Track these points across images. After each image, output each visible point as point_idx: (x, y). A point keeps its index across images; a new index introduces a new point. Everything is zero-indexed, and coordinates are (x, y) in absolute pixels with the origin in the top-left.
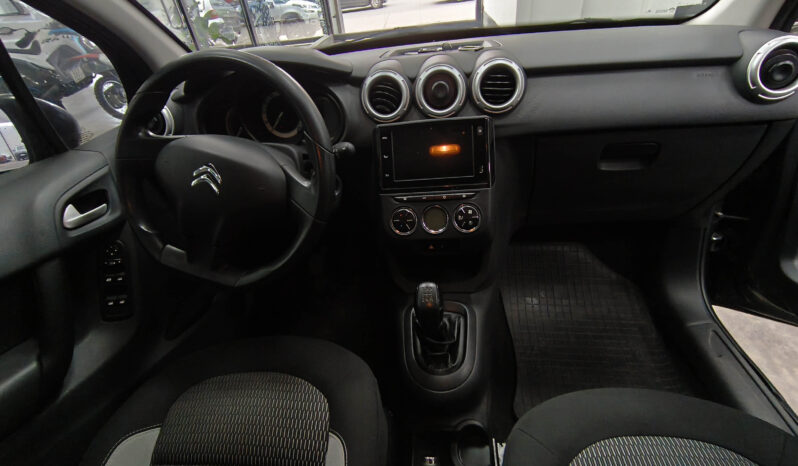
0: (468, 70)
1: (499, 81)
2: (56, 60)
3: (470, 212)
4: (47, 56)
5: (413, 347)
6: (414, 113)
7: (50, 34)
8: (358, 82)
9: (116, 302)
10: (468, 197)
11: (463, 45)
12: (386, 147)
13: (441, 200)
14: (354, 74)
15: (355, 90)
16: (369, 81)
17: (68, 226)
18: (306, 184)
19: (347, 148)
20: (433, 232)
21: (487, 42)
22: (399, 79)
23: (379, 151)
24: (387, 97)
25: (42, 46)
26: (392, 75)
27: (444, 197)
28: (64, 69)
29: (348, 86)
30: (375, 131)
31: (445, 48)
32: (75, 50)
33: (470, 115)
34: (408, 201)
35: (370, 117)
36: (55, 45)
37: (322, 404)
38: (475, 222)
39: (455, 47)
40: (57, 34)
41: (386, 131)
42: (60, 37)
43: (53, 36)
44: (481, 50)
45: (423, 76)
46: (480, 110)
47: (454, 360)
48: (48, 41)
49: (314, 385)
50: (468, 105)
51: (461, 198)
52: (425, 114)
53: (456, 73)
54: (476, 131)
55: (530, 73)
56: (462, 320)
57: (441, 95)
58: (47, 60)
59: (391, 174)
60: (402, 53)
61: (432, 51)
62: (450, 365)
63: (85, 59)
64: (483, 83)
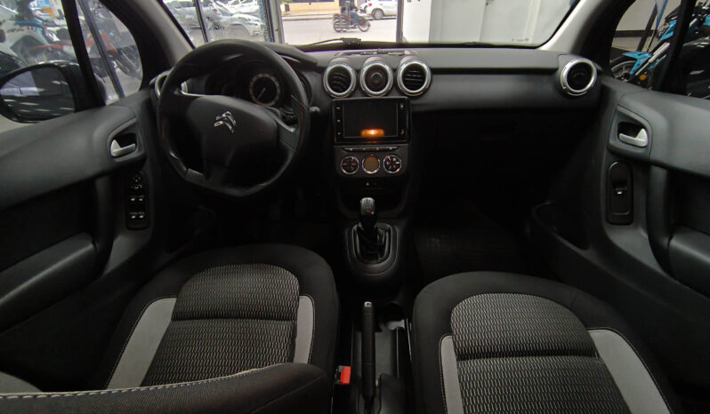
0: (395, 67)
1: (415, 75)
2: (19, 48)
3: (394, 159)
4: (11, 44)
5: (355, 244)
6: (358, 92)
7: (16, 24)
8: (321, 70)
9: (138, 216)
10: (393, 150)
11: (391, 52)
12: (339, 114)
13: (376, 151)
14: (319, 64)
15: (319, 76)
16: (329, 69)
17: (114, 155)
18: (292, 130)
19: (316, 111)
20: (369, 172)
21: (407, 52)
22: (350, 69)
23: (334, 116)
24: (342, 81)
25: (7, 35)
26: (345, 66)
27: (377, 148)
28: (26, 56)
29: (314, 73)
30: (332, 103)
31: (379, 53)
32: (38, 41)
33: (395, 96)
34: (353, 151)
35: (329, 94)
36: (19, 35)
37: (294, 281)
38: (398, 166)
39: (387, 53)
40: (21, 25)
41: (339, 103)
42: (25, 28)
43: (18, 27)
44: (402, 55)
45: (366, 69)
46: (402, 93)
47: (382, 255)
48: (13, 31)
49: (287, 270)
50: (394, 89)
51: (388, 150)
52: (365, 94)
53: (387, 68)
54: (399, 106)
55: (435, 71)
56: (387, 234)
57: (376, 82)
58: (12, 48)
59: (342, 133)
60: (349, 54)
61: (371, 54)
62: (380, 259)
63: (50, 49)
64: (404, 76)
